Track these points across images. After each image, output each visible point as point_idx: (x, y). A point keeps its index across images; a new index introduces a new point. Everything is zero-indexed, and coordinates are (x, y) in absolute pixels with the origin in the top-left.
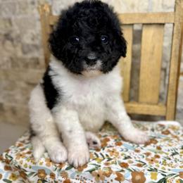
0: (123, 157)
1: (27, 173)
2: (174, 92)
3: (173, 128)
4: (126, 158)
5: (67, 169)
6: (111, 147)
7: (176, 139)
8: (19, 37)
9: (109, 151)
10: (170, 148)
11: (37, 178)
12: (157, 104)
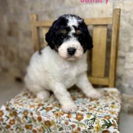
1: (18, 112)
3: (112, 93)
5: (41, 110)
7: (111, 99)
10: (105, 103)
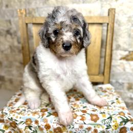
0: (82, 107)
1: (17, 122)
2: (109, 66)
4: (84, 107)
6: (73, 102)
8: (15, 32)
9: (72, 104)
10: (109, 100)
11: (25, 125)
12: (98, 75)
